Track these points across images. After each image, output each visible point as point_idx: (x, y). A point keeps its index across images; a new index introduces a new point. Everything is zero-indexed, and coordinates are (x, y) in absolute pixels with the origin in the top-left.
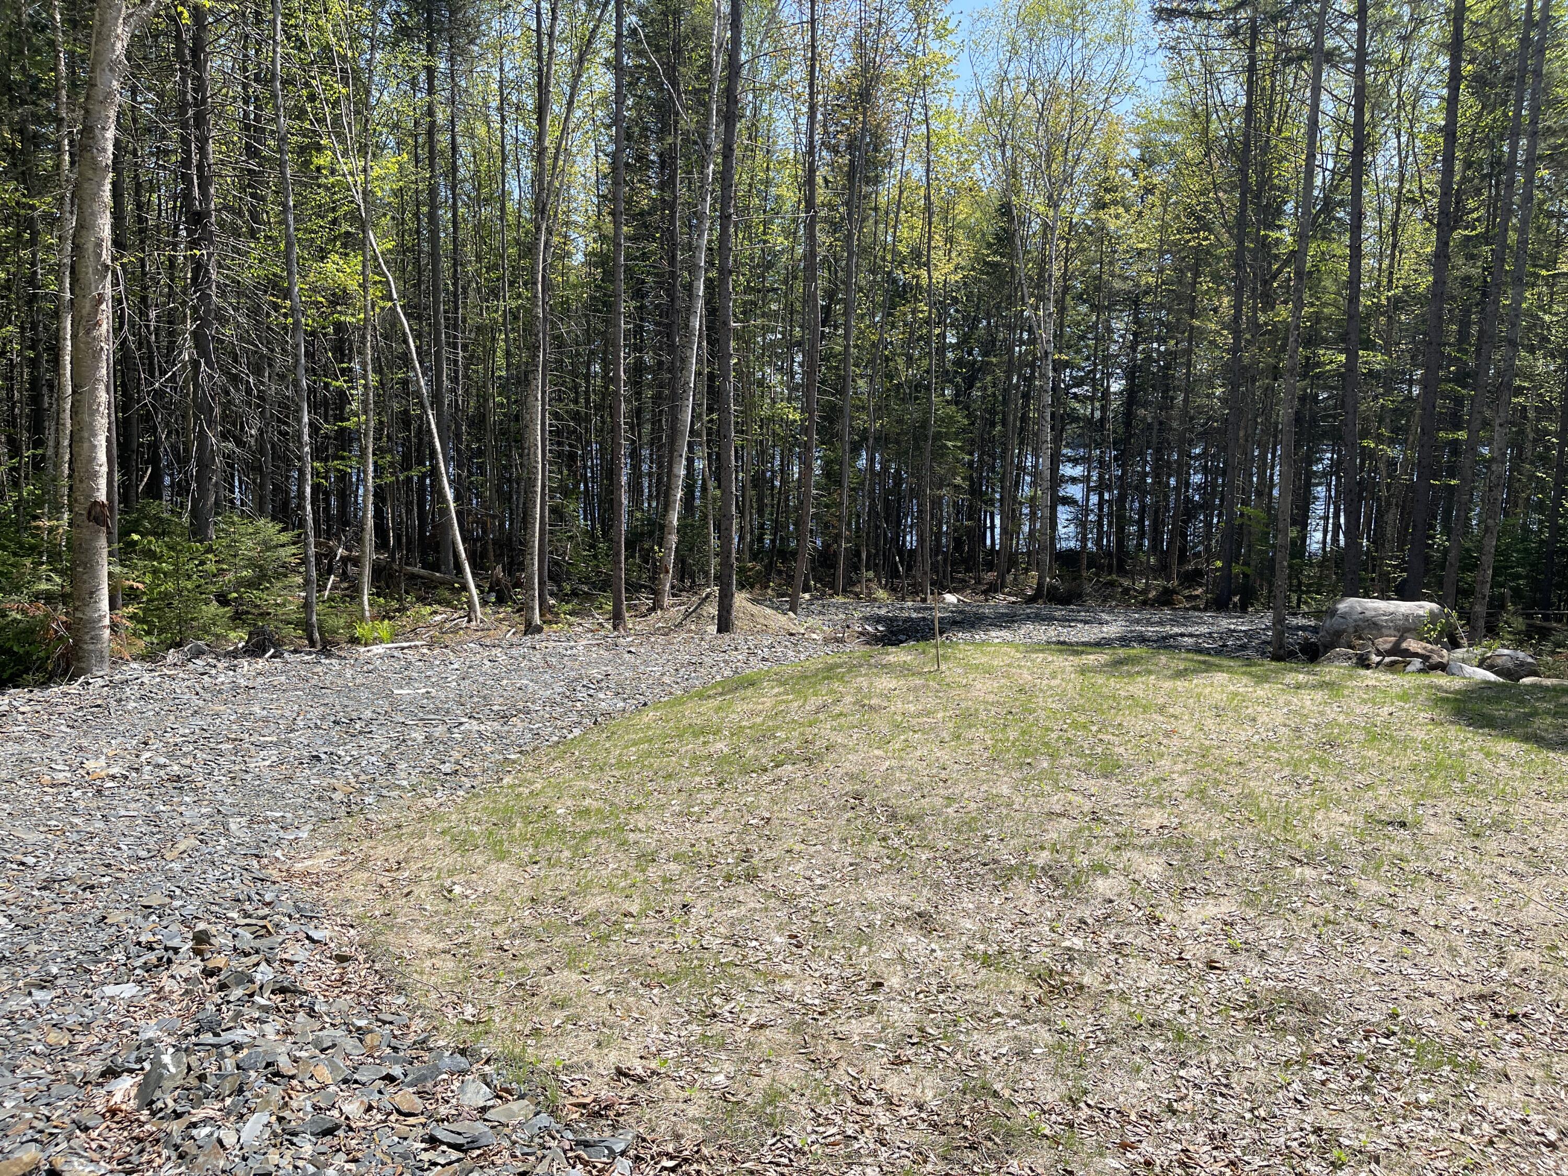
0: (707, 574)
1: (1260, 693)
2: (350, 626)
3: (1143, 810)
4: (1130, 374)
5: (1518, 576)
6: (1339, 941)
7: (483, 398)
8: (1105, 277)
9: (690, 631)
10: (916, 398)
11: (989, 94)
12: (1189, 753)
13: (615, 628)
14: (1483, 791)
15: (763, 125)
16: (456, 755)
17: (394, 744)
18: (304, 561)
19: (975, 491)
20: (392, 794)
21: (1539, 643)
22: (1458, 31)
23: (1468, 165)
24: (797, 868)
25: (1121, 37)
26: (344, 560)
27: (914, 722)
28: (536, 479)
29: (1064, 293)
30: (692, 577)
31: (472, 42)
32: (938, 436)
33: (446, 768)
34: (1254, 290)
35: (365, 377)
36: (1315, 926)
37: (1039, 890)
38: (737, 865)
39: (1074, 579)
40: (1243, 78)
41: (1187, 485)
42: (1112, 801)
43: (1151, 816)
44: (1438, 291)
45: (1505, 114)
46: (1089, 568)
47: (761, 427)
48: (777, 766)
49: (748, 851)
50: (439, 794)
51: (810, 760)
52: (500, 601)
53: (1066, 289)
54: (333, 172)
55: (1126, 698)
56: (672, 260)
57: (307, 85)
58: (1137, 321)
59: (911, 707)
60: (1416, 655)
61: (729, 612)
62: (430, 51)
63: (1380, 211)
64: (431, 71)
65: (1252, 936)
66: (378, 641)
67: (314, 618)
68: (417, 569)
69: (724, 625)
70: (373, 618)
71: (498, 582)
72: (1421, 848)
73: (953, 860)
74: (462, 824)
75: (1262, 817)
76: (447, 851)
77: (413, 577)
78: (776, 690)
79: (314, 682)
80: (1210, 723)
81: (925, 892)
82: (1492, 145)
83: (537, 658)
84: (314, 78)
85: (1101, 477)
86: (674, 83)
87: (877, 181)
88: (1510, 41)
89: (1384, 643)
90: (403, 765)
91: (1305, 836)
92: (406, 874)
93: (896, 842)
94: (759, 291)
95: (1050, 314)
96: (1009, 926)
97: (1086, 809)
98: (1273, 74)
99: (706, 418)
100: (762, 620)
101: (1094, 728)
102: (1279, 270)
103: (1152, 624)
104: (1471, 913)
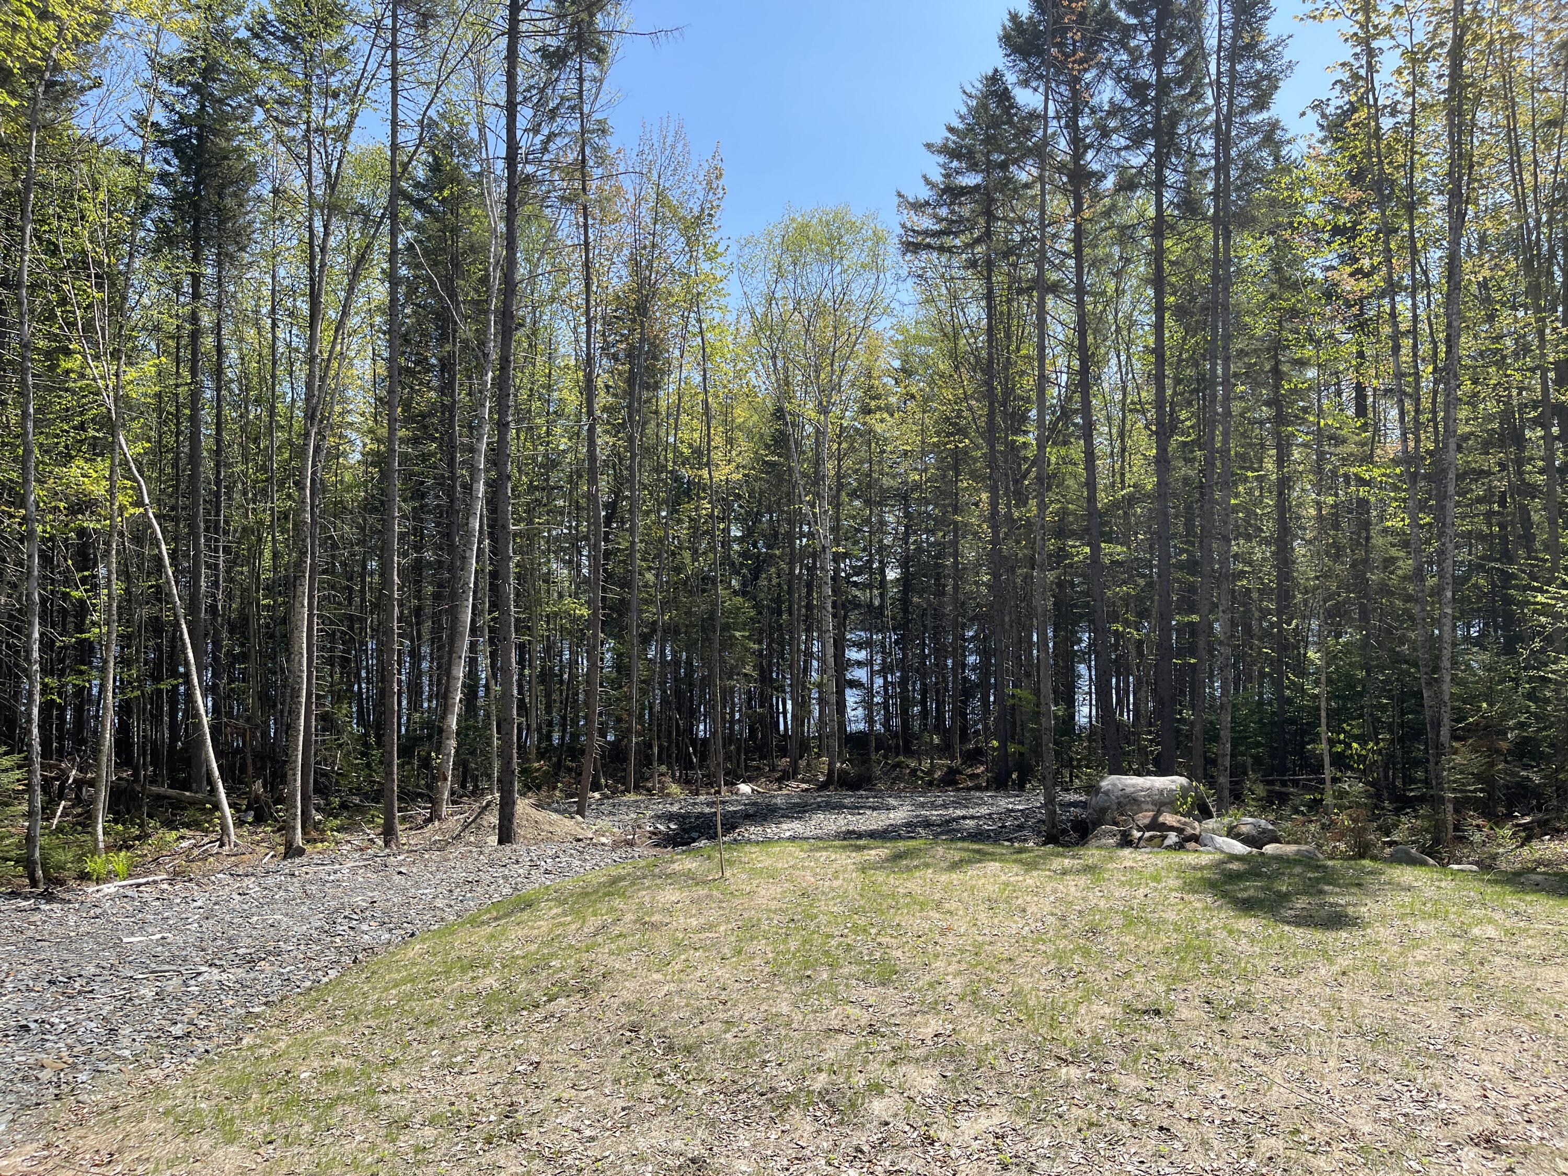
0: (489, 777)
1: (1030, 881)
2: (80, 859)
3: (919, 1018)
4: (904, 564)
5: (1258, 745)
6: (1102, 1145)
7: (247, 600)
8: (875, 475)
9: (469, 844)
10: (704, 591)
11: (759, 311)
12: (963, 952)
13: (387, 844)
14: (1227, 971)
15: (543, 334)
16: (190, 1012)
17: (119, 1004)
18: (29, 788)
19: (765, 677)
20: (110, 1067)
21: (1279, 808)
22: (1159, 269)
23: (1178, 381)
24: (565, 1119)
25: (875, 265)
26: (79, 783)
27: (695, 938)
28: (300, 689)
29: (838, 491)
30: (475, 780)
31: (243, 249)
32: (726, 627)
33: (177, 1030)
34: (1007, 488)
35: (108, 586)
36: (1080, 1130)
37: (816, 1119)
38: (500, 1122)
39: (864, 763)
40: (983, 303)
41: (964, 666)
42: (890, 1011)
43: (926, 1024)
44: (1163, 491)
45: (1205, 338)
46: (877, 750)
47: (548, 623)
48: (550, 1001)
49: (512, 1104)
50: (166, 1064)
51: (585, 990)
52: (260, 819)
53: (840, 486)
54: (82, 376)
55: (905, 895)
56: (451, 462)
57: (58, 289)
58: (907, 515)
59: (694, 922)
60: (1172, 828)
61: (510, 821)
62: (196, 258)
63: (1109, 418)
64: (196, 279)
65: (1021, 1147)
66: (110, 876)
67: (37, 854)
68: (164, 790)
69: (506, 835)
70: (108, 849)
71: (257, 799)
72: (1175, 1036)
73: (731, 1091)
74: (189, 1100)
75: (1030, 1017)
76: (169, 1136)
77: (159, 797)
78: (555, 911)
79: (30, 934)
80: (983, 917)
81: (700, 1133)
82: (1196, 364)
83: (295, 887)
84: (66, 283)
85: (884, 660)
86: (452, 295)
87: (657, 386)
88: (1203, 277)
89: (1144, 818)
90: (126, 1030)
91: (1069, 1033)
92: (119, 1169)
93: (672, 1077)
94: (543, 489)
95: (826, 512)
96: (785, 1163)
97: (863, 1022)
98: (1009, 301)
99: (488, 617)
100: (547, 827)
101: (873, 931)
102: (1028, 471)
103: (936, 808)
104: (1221, 1102)
